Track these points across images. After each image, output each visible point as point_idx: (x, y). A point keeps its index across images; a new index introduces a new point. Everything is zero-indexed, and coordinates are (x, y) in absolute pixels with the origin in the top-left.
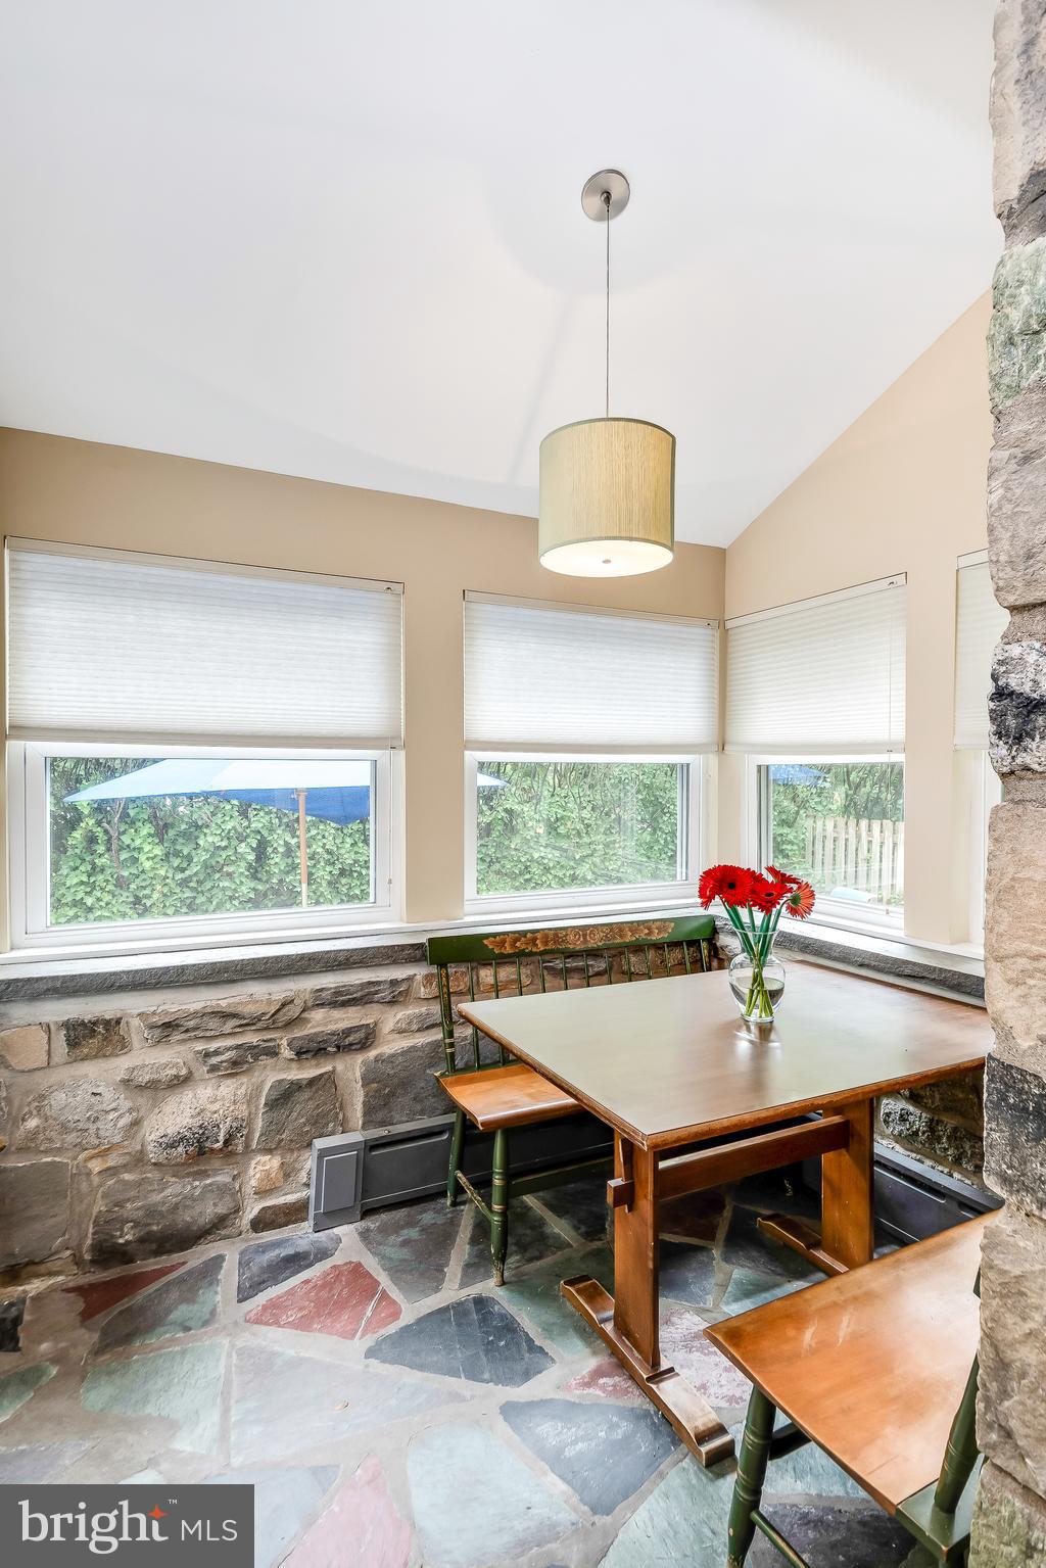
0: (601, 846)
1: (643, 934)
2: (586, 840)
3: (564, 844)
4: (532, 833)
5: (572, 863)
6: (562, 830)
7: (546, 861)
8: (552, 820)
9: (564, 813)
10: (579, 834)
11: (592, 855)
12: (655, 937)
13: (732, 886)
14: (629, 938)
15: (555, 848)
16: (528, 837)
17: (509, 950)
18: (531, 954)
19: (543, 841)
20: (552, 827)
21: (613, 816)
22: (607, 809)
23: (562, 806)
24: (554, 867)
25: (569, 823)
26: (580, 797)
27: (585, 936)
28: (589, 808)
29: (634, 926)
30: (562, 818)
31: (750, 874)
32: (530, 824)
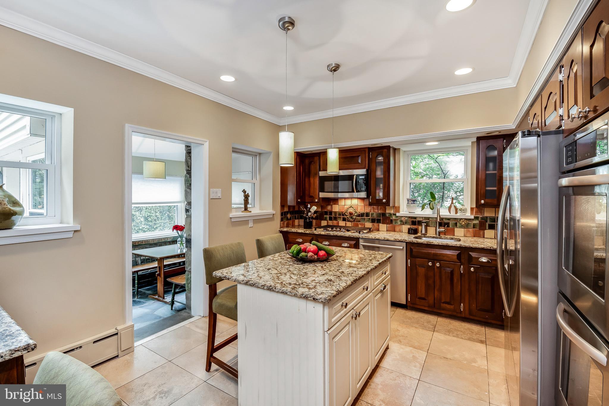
0: (163, 224)
1: (166, 240)
2: (158, 222)
3: (150, 224)
4: (139, 221)
5: (153, 229)
6: (150, 219)
7: (144, 229)
8: (146, 216)
9: (150, 214)
10: (155, 220)
11: (160, 226)
12: (169, 240)
13: (177, 228)
14: (163, 241)
15: (147, 225)
16: (138, 222)
17: (137, 244)
18: (142, 245)
19: (143, 223)
20: (146, 219)
21: (166, 215)
22: (164, 212)
23: (150, 212)
24: (147, 231)
25: (152, 217)
26: (155, 209)
27: (153, 241)
28: (159, 212)
29: (164, 238)
30: (149, 216)
31: (181, 226)
32: (139, 218)
